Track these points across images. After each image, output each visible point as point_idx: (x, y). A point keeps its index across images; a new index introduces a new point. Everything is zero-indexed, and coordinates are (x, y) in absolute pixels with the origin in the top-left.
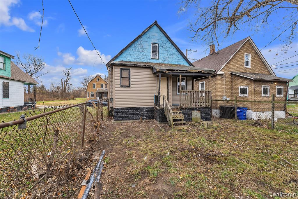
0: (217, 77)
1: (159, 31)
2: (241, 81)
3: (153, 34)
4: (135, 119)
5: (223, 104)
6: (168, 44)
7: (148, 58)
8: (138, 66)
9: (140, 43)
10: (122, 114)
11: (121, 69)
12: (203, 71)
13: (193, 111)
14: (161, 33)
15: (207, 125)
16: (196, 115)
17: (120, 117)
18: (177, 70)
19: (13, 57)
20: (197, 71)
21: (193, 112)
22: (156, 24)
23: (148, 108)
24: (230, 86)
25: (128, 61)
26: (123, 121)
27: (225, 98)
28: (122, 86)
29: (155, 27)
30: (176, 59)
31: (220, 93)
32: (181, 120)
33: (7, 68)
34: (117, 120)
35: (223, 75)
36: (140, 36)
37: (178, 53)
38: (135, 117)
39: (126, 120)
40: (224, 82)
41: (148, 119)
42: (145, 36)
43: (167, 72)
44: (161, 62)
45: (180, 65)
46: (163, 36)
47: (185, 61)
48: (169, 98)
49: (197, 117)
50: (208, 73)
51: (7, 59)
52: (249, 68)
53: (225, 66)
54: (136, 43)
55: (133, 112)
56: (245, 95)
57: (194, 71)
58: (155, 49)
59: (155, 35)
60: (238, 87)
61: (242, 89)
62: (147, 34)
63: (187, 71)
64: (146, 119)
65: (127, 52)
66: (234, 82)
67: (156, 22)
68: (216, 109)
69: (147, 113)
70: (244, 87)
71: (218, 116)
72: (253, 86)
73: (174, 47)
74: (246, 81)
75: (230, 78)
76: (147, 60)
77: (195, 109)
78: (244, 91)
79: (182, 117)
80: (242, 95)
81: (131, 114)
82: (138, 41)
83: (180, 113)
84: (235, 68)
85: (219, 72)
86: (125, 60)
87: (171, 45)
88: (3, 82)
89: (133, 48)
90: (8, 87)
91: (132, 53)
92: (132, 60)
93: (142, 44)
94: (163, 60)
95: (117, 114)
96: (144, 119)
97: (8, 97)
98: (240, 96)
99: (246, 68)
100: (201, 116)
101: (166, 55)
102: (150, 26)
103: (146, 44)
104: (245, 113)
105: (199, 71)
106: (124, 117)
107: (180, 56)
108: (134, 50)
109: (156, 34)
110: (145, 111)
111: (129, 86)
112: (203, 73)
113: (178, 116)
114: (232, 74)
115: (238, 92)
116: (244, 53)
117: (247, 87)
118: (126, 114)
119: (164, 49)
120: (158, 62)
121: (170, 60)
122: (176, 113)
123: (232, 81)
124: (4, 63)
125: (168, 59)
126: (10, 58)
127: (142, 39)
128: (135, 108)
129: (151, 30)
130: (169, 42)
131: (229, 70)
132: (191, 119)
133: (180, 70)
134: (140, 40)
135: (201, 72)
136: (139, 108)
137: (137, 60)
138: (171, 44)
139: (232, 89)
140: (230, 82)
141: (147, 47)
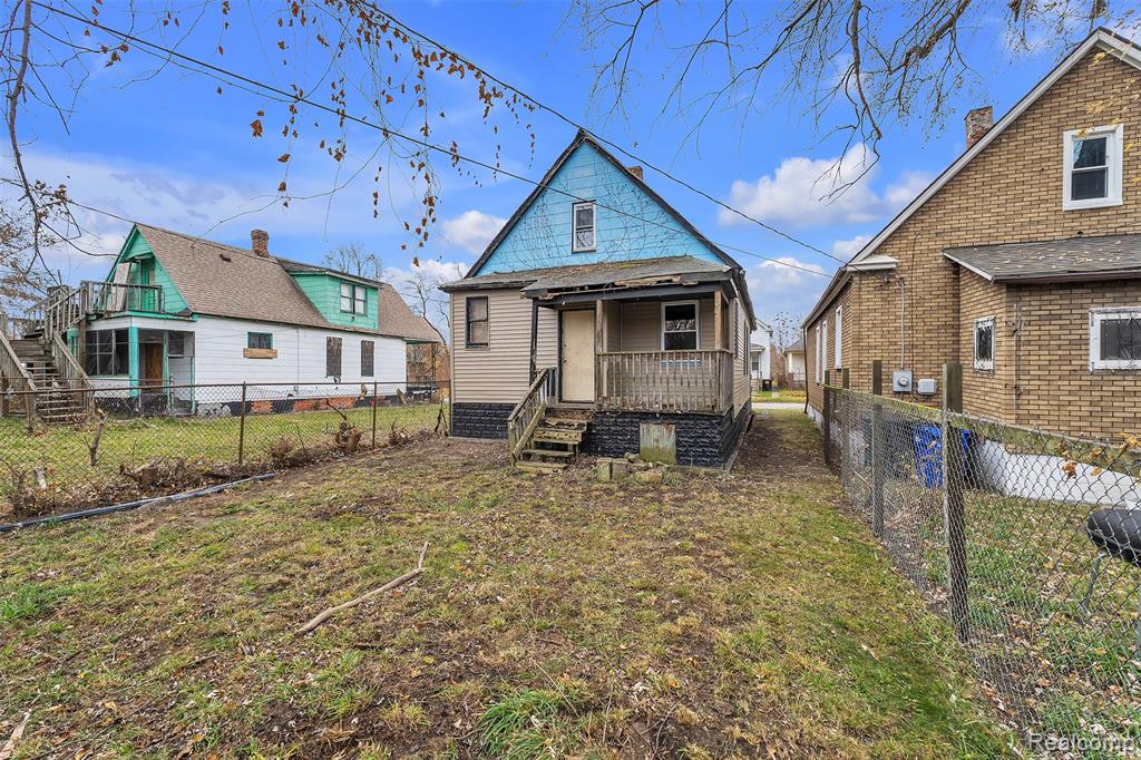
1: (597, 158)
2: (979, 291)
3: (579, 173)
4: (502, 438)
7: (563, 253)
8: (500, 286)
9: (539, 213)
10: (469, 421)
11: (468, 299)
12: (676, 280)
13: (645, 426)
15: (611, 472)
16: (657, 441)
18: (582, 288)
19: (382, 285)
20: (652, 282)
21: (643, 427)
22: (581, 138)
24: (944, 317)
25: (509, 270)
26: (469, 440)
27: (900, 377)
28: (470, 344)
29: (585, 150)
30: (659, 239)
32: (563, 447)
33: (370, 311)
35: (888, 270)
36: (540, 192)
37: (664, 218)
38: (501, 430)
39: (480, 437)
40: (902, 302)
44: (603, 258)
45: (671, 260)
46: (611, 170)
47: (693, 240)
49: (661, 446)
51: (369, 292)
52: (1107, 208)
53: (901, 230)
54: (531, 213)
56: (987, 365)
57: (642, 283)
58: (584, 221)
59: (585, 176)
60: (971, 325)
61: (980, 335)
62: (561, 177)
63: (612, 284)
65: (506, 247)
66: (964, 297)
67: (582, 134)
70: (985, 321)
74: (990, 290)
75: (940, 278)
76: (559, 260)
77: (648, 416)
78: (984, 345)
79: (572, 437)
80: (980, 364)
81: (491, 422)
82: (536, 208)
84: (977, 225)
85: (863, 261)
86: (501, 269)
87: (638, 194)
88: (362, 342)
89: (520, 231)
90: (372, 353)
91: (520, 245)
92: (519, 267)
93: (547, 213)
94: (611, 250)
95: (460, 420)
97: (372, 373)
98: (976, 371)
99: (1081, 212)
100: (678, 443)
101: (621, 234)
102: (564, 154)
103: (557, 213)
105: (659, 279)
106: (475, 428)
107: (672, 227)
108: (524, 237)
109: (588, 172)
111: (487, 344)
112: (679, 285)
113: (562, 435)
115: (972, 349)
116: (1060, 130)
117: (992, 324)
118: (480, 421)
119: (613, 214)
120: (593, 259)
121: (635, 246)
123: (957, 296)
124: (363, 302)
125: (626, 245)
126: (377, 289)
127: (547, 197)
129: (570, 164)
131: (939, 244)
134: (540, 202)
135: (671, 281)
137: (532, 265)
138: (637, 189)
141: (559, 220)
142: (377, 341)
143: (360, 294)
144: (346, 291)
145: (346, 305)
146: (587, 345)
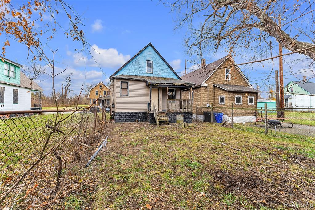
0: (201, 88)
1: (153, 50)
2: (220, 92)
3: (148, 53)
4: (132, 121)
5: (206, 110)
6: (161, 61)
7: (144, 72)
9: (137, 60)
10: (121, 117)
11: (121, 82)
12: (185, 84)
14: (155, 52)
16: (180, 119)
17: (120, 119)
18: (165, 84)
19: (22, 66)
20: (180, 84)
21: (177, 116)
22: (150, 44)
23: (142, 113)
24: (212, 95)
25: (127, 74)
27: (208, 105)
28: (121, 95)
29: (150, 47)
30: (167, 73)
31: (204, 101)
32: (166, 121)
33: (17, 77)
34: (117, 122)
35: (206, 86)
36: (137, 55)
37: (169, 69)
38: (132, 119)
39: (125, 122)
40: (208, 92)
41: (142, 121)
42: (141, 55)
43: (157, 85)
44: (155, 75)
45: (170, 79)
46: (156, 54)
47: (174, 75)
48: (160, 105)
50: (190, 86)
51: (17, 68)
52: (229, 81)
53: (208, 79)
54: (134, 60)
55: (130, 115)
56: (223, 103)
57: (178, 84)
58: (149, 65)
59: (150, 54)
60: (218, 97)
61: (221, 98)
62: (143, 53)
63: (172, 84)
64: (141, 121)
65: (126, 68)
66: (216, 92)
67: (150, 43)
68: (201, 114)
69: (142, 117)
70: (222, 96)
71: (202, 120)
72: (227, 96)
73: (165, 64)
74: (223, 92)
75: (212, 88)
76: (143, 74)
77: (179, 113)
78: (222, 100)
79: (167, 119)
80: (221, 103)
81: (129, 117)
82: (136, 59)
83: (166, 116)
84: (216, 80)
85: (203, 84)
86: (125, 74)
88: (13, 89)
89: (131, 64)
90: (18, 94)
91: (131, 68)
92: (130, 74)
93: (139, 61)
95: (118, 117)
96: (139, 121)
97: (17, 103)
98: (219, 104)
99: (227, 81)
100: (184, 119)
101: (159, 70)
102: (145, 47)
103: (142, 61)
104: (222, 118)
105: (182, 84)
106: (123, 119)
107: (171, 71)
108: (132, 66)
109: (151, 53)
110: (140, 115)
111: (128, 95)
112: (185, 86)
113: (164, 119)
114: (214, 86)
115: (218, 101)
117: (224, 97)
118: (125, 117)
119: (157, 65)
120: (152, 75)
121: (162, 74)
122: (163, 116)
123: (214, 92)
124: (14, 72)
125: (160, 73)
126: (19, 67)
127: (139, 57)
128: (132, 113)
129: (146, 50)
130: (161, 60)
131: (212, 83)
132: (176, 122)
133: (167, 84)
136: (136, 113)
137: (135, 74)
138: (163, 61)
139: (214, 98)
140: (213, 92)
141: (142, 64)
142: (20, 89)
143: (12, 69)
144: (6, 66)
145: (6, 73)
146: (156, 97)
